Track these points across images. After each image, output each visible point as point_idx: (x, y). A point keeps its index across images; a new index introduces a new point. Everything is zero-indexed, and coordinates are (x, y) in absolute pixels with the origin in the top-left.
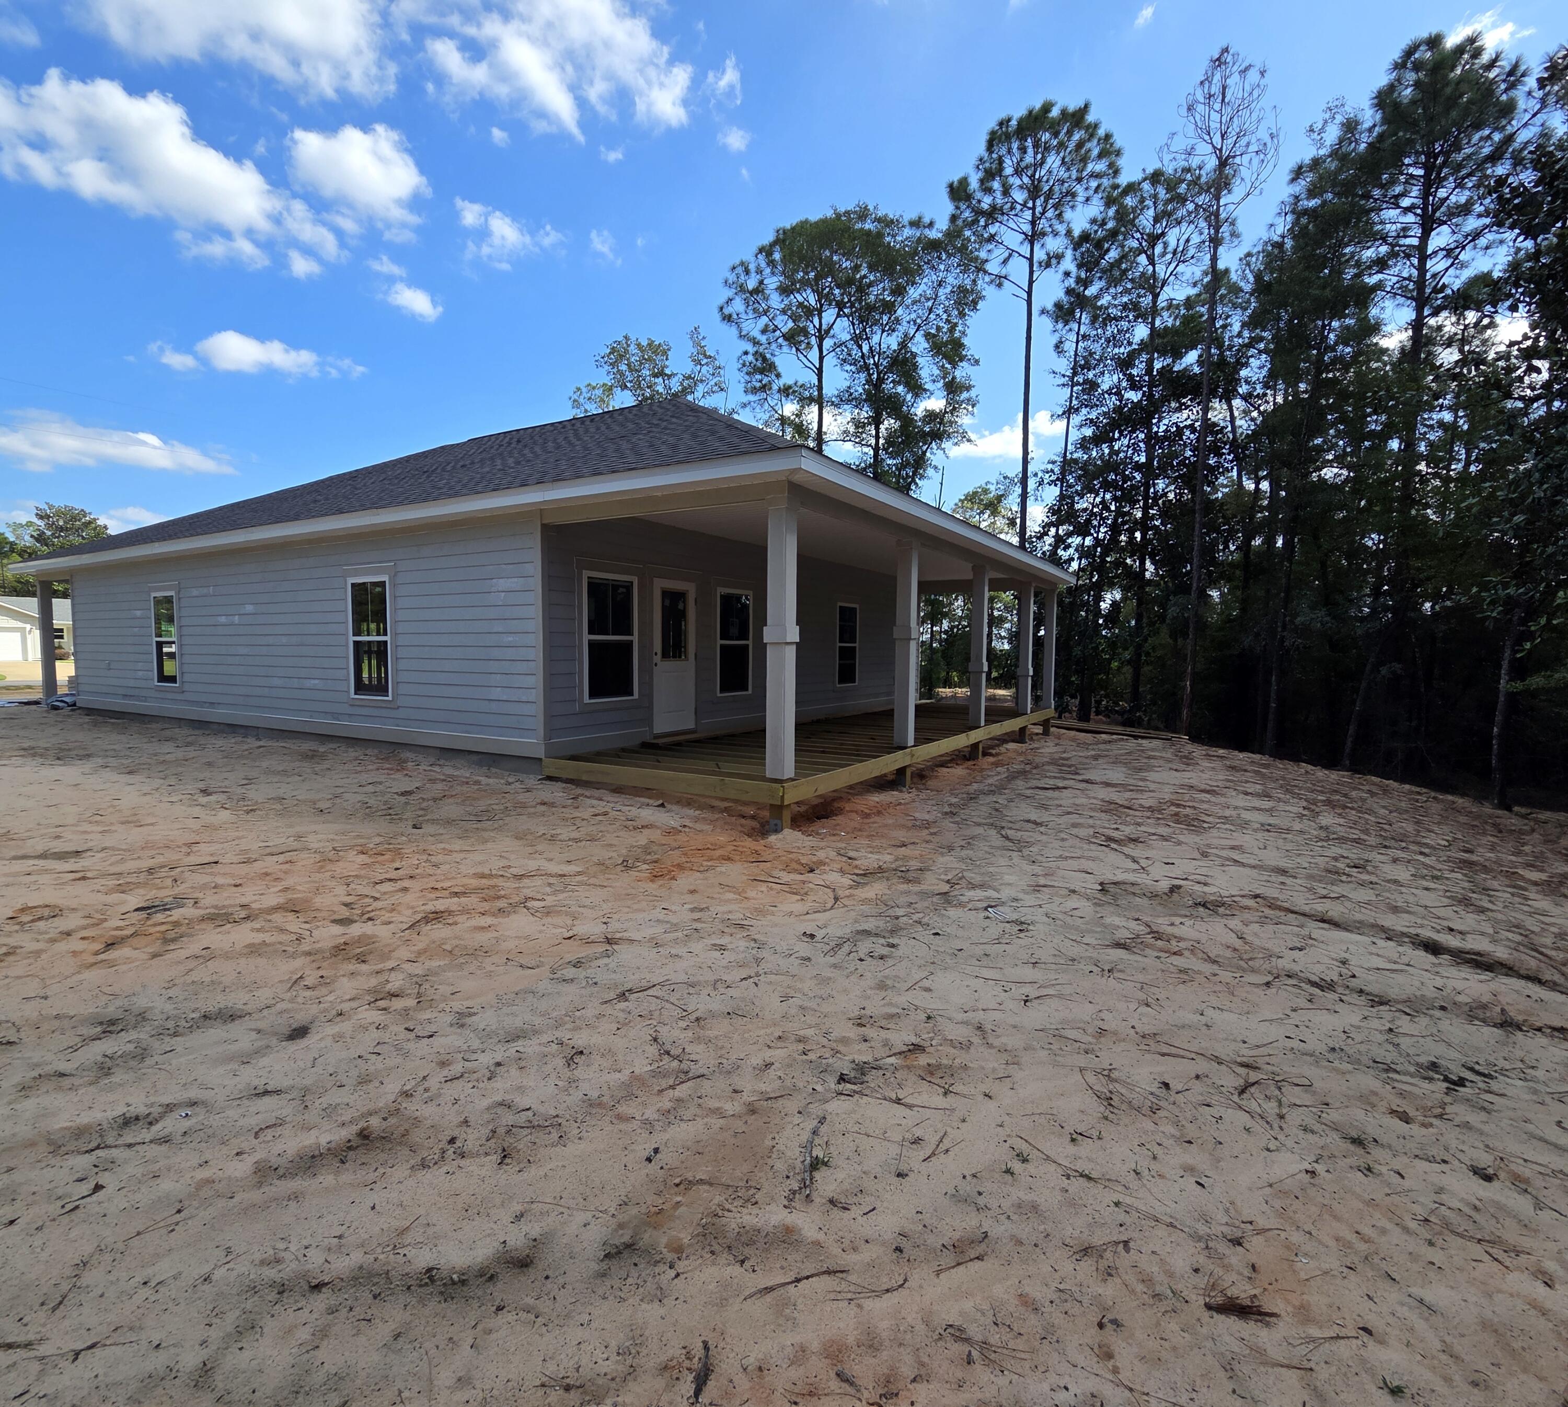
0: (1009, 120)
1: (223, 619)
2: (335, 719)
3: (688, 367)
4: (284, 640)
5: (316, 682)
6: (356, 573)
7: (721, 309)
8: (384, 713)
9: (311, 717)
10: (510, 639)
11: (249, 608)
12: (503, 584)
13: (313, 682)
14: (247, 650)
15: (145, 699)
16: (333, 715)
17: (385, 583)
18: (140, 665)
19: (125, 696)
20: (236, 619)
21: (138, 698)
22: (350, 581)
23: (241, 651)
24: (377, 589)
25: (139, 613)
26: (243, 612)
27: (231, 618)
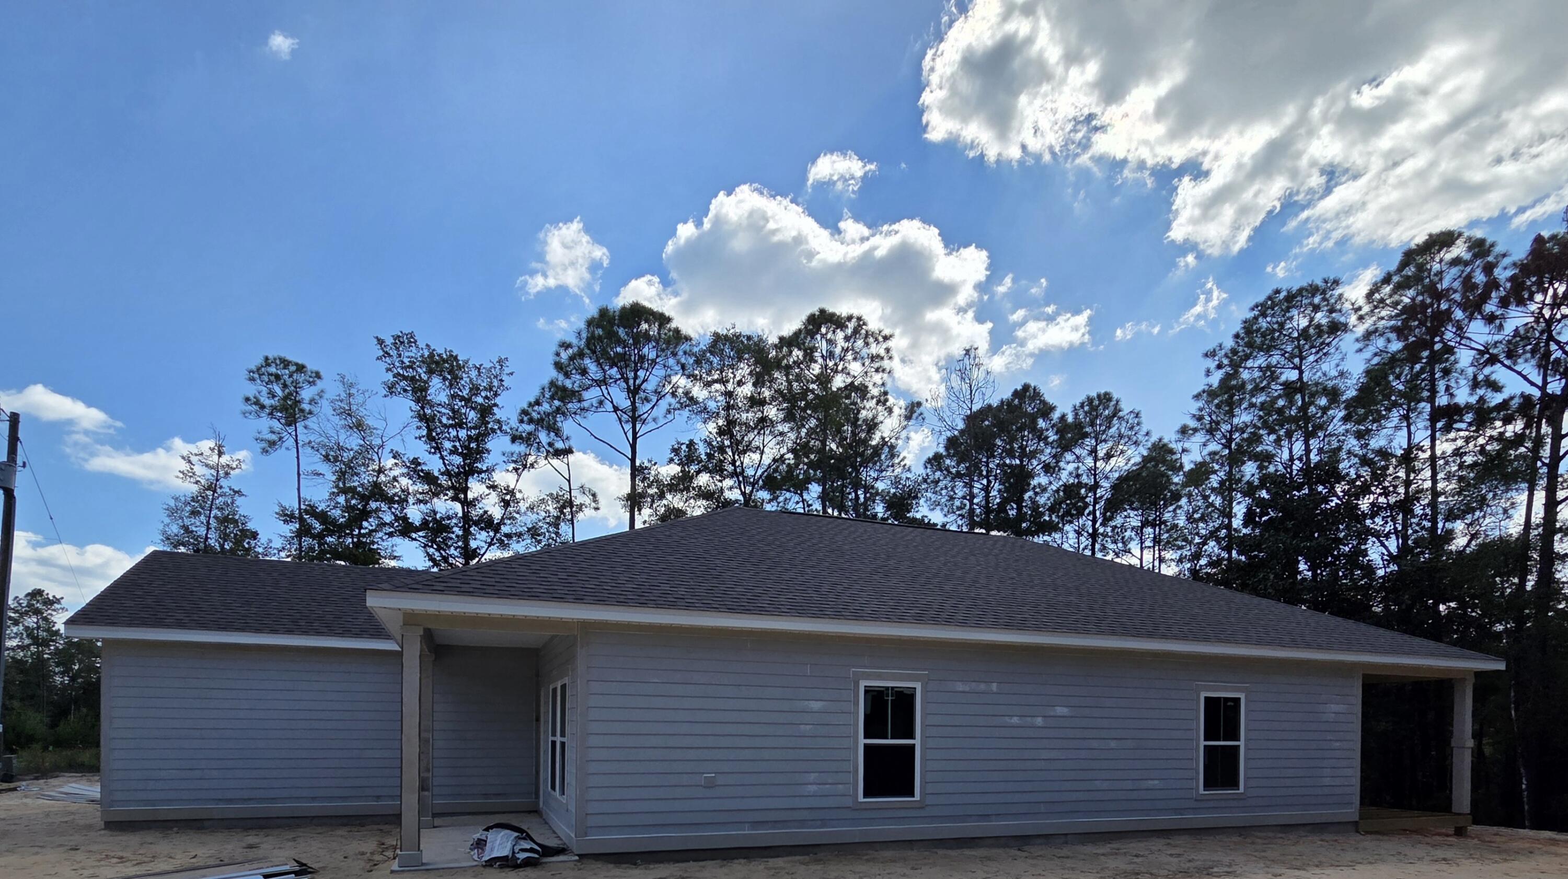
1: (1015, 720)
2: (1177, 814)
5: (1156, 782)
6: (1210, 689)
9: (1147, 815)
13: (1150, 782)
14: (1053, 754)
15: (824, 823)
16: (1177, 811)
17: (1239, 699)
18: (812, 777)
19: (756, 824)
20: (1039, 721)
21: (802, 823)
22: (1203, 695)
23: (1045, 755)
24: (1229, 704)
25: (816, 705)
26: (1052, 714)
27: (1029, 719)
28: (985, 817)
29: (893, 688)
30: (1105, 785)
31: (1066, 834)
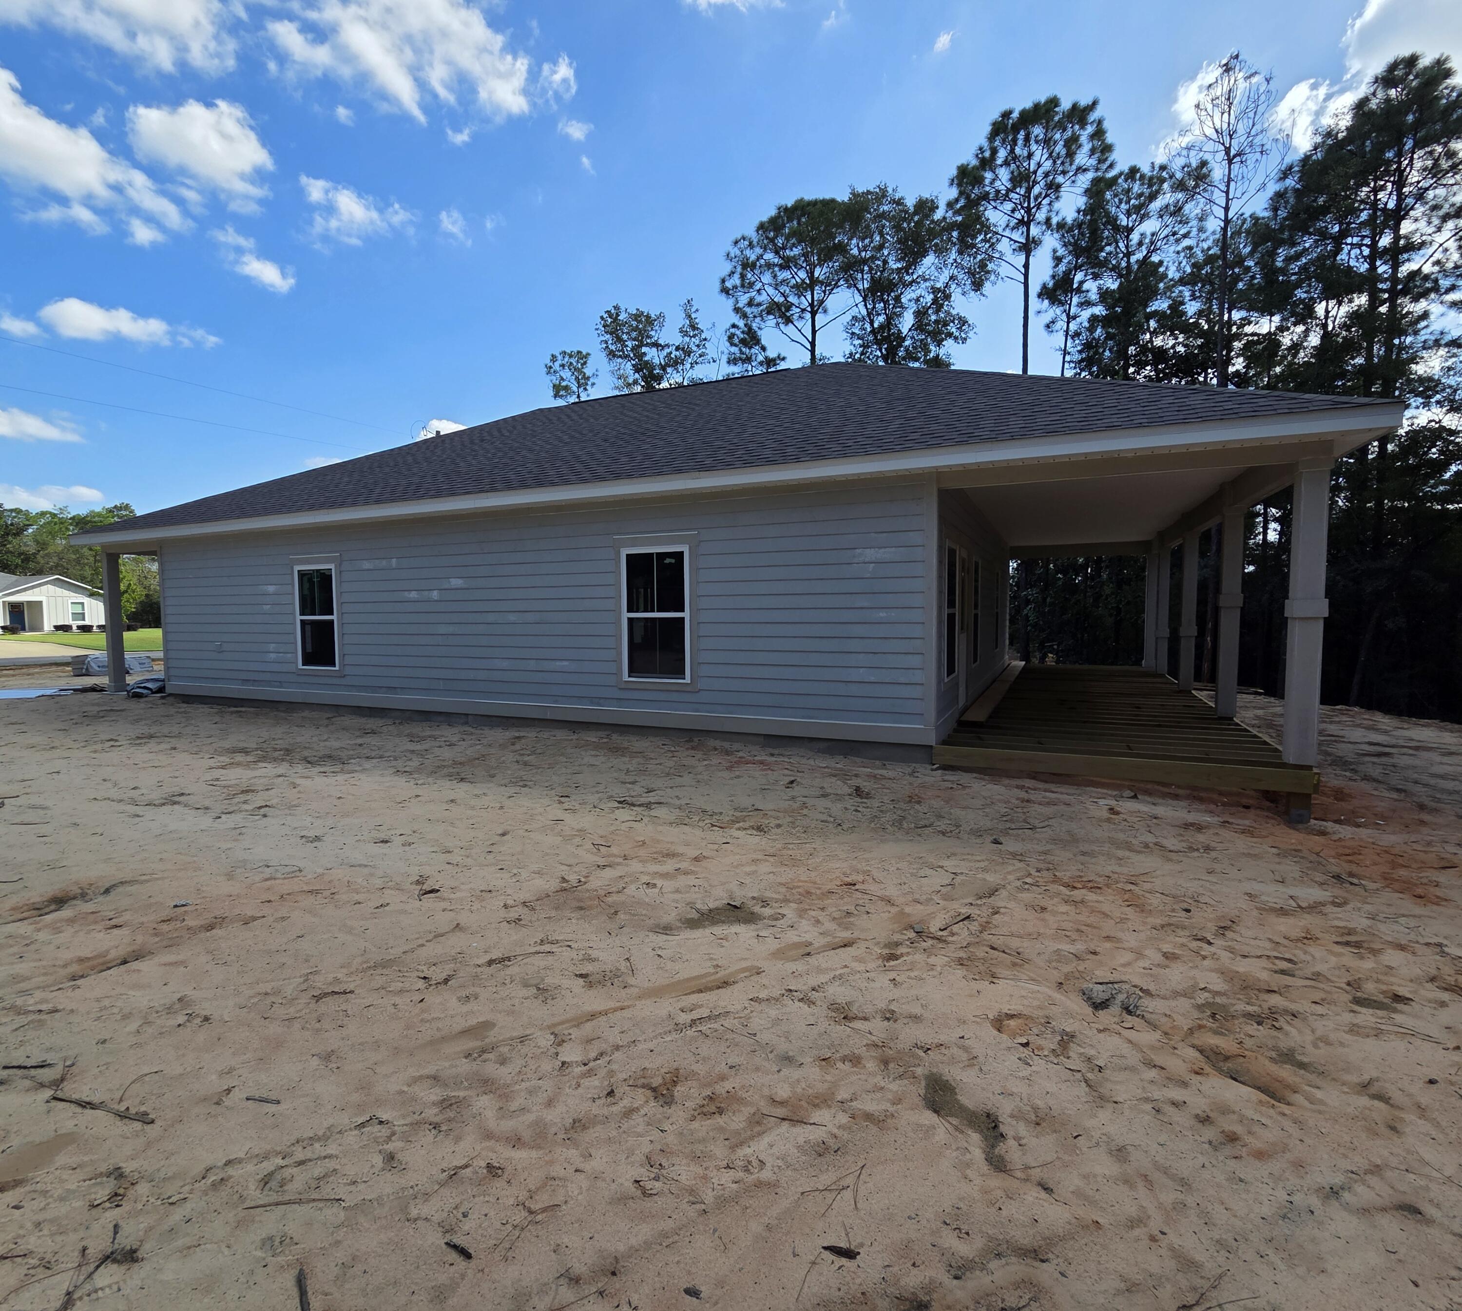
0: (1011, 112)
1: (413, 595)
2: (592, 704)
3: (677, 339)
4: (512, 617)
5: (565, 663)
6: (634, 543)
7: (723, 281)
8: (674, 697)
9: (556, 702)
10: (881, 614)
11: (456, 582)
12: (871, 554)
13: (558, 663)
14: (451, 629)
15: (281, 684)
16: (592, 700)
17: (681, 554)
18: (272, 647)
19: (245, 681)
20: (435, 595)
21: (269, 683)
22: (625, 552)
23: (442, 629)
24: (668, 561)
25: (271, 589)
26: (446, 586)
27: (426, 593)
28: (392, 689)
29: (318, 571)
30: (505, 664)
31: (467, 715)
